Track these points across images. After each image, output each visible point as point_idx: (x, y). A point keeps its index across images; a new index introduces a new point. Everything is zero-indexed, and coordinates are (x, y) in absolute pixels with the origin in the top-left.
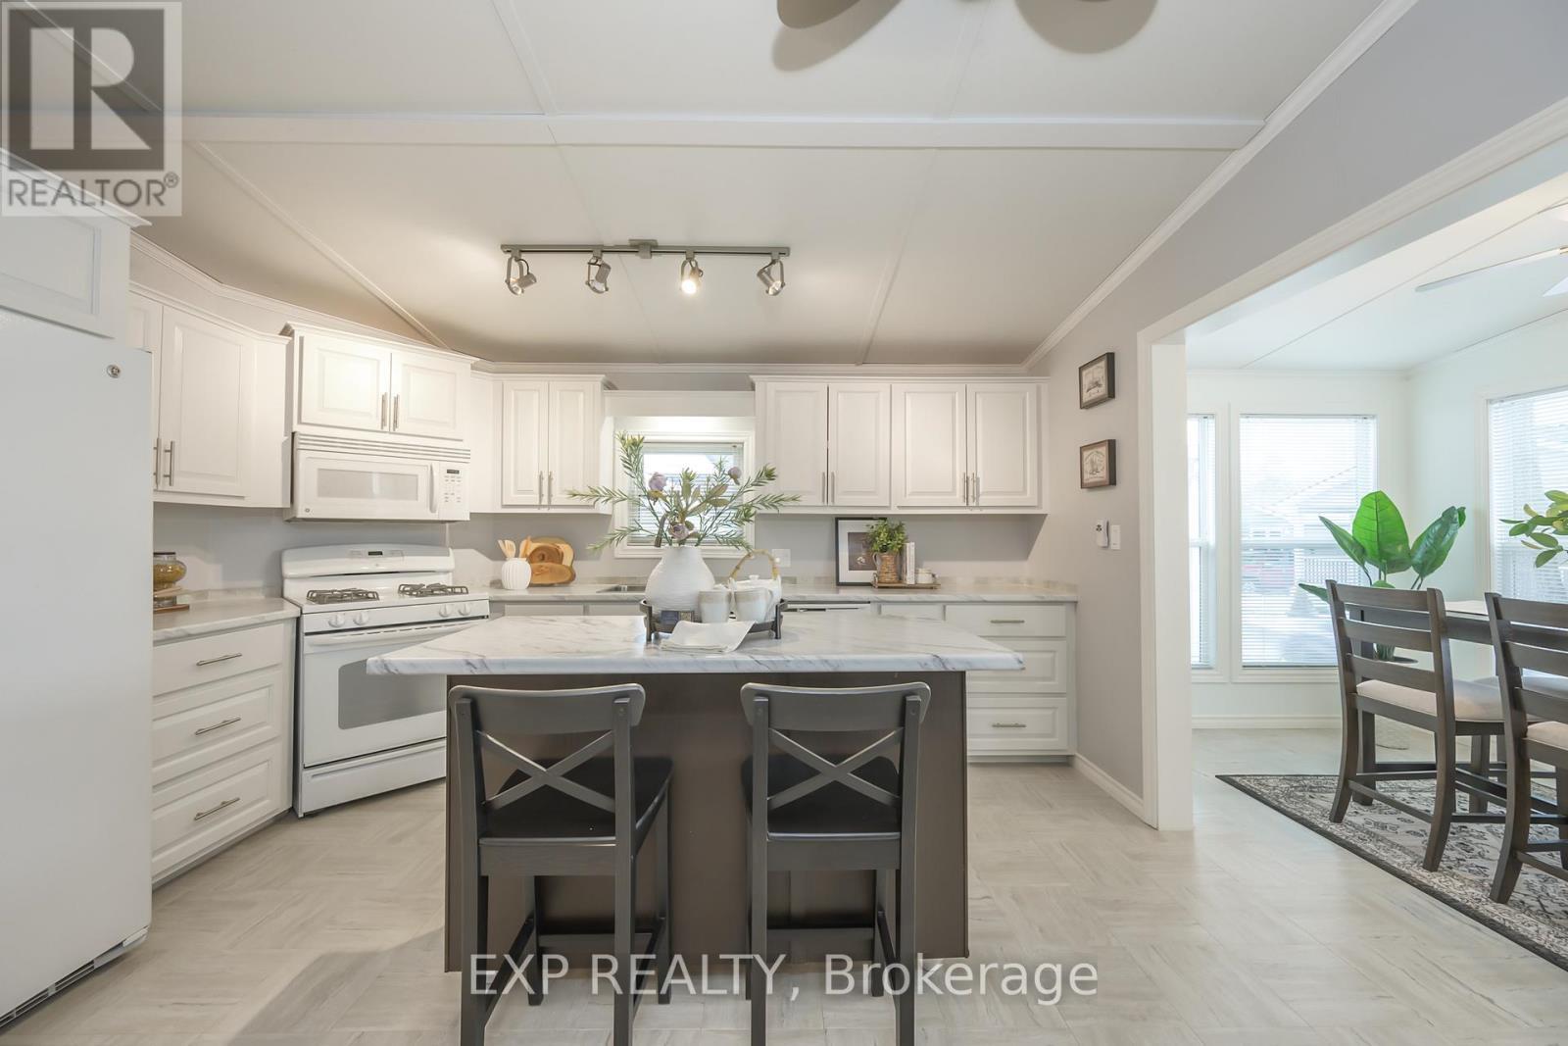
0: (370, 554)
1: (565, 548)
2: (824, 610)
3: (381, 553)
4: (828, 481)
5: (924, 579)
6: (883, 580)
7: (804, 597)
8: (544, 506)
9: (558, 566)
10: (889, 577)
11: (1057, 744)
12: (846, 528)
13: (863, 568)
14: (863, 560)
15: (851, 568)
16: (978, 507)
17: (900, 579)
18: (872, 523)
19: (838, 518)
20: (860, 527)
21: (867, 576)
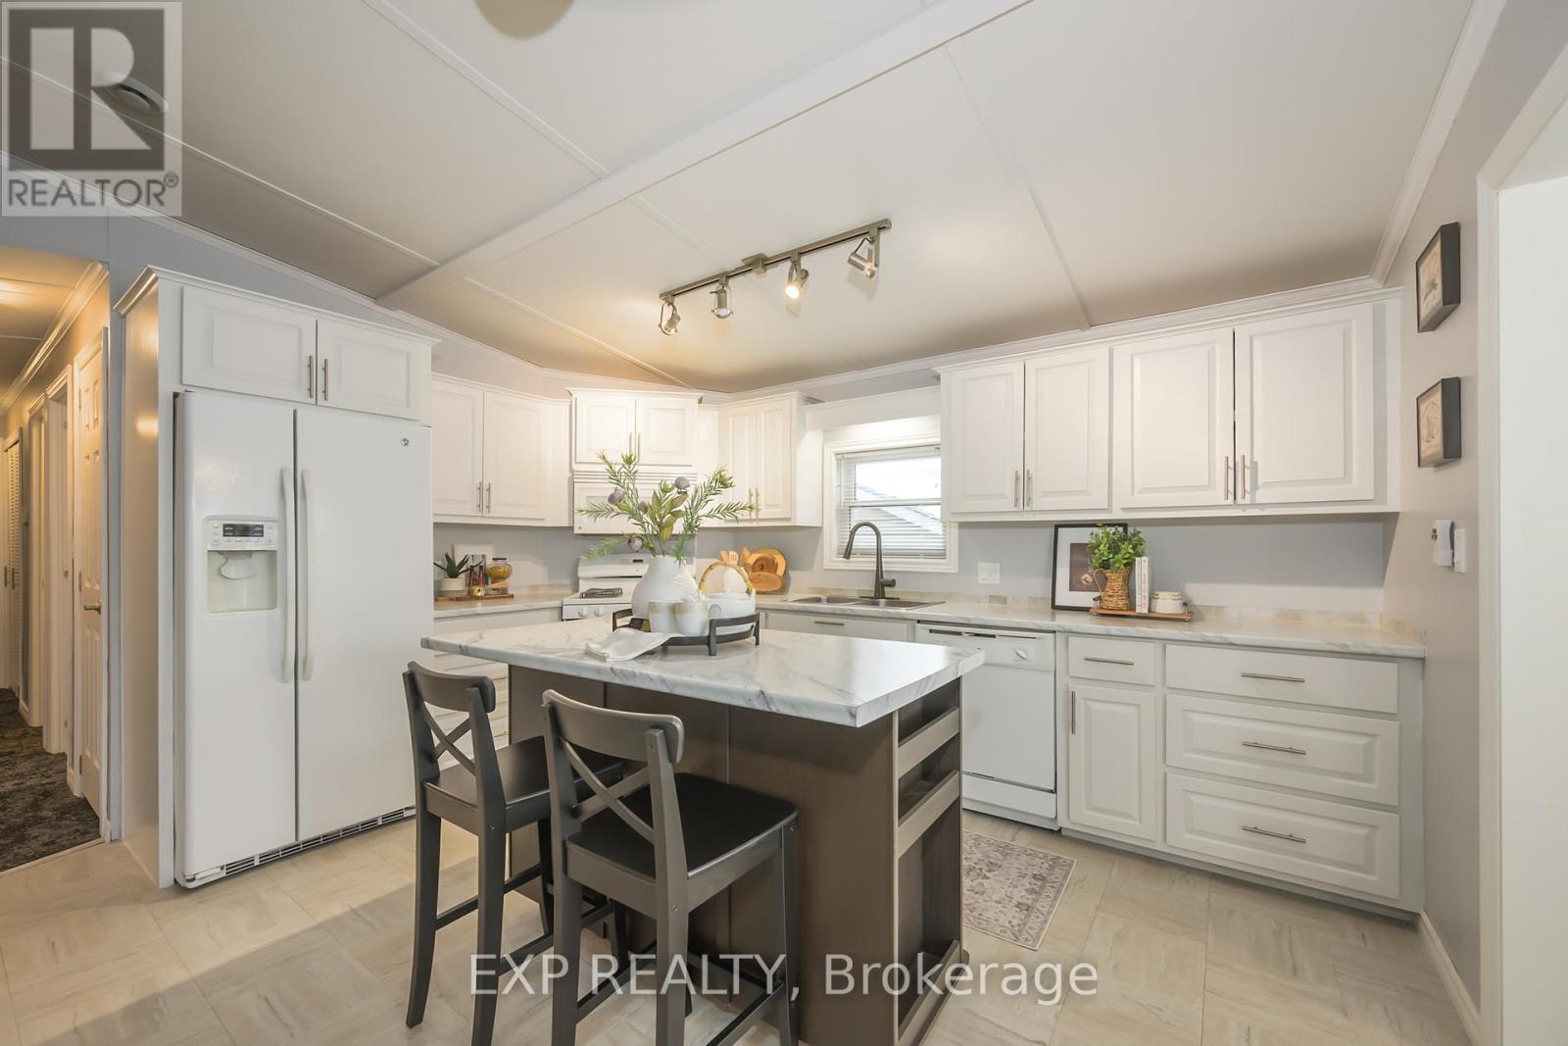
0: (634, 561)
1: (780, 559)
2: (994, 636)
3: (641, 561)
4: (1024, 481)
5: (1167, 604)
6: (1106, 604)
7: (968, 619)
8: (754, 520)
9: (773, 575)
10: (1117, 602)
11: (1379, 884)
12: (1068, 537)
13: (1088, 589)
14: (1090, 579)
15: (1072, 588)
16: (1253, 505)
17: (1132, 606)
18: (1095, 530)
19: (1058, 526)
20: (1083, 536)
21: (1085, 599)
